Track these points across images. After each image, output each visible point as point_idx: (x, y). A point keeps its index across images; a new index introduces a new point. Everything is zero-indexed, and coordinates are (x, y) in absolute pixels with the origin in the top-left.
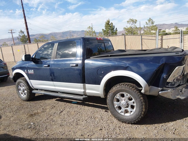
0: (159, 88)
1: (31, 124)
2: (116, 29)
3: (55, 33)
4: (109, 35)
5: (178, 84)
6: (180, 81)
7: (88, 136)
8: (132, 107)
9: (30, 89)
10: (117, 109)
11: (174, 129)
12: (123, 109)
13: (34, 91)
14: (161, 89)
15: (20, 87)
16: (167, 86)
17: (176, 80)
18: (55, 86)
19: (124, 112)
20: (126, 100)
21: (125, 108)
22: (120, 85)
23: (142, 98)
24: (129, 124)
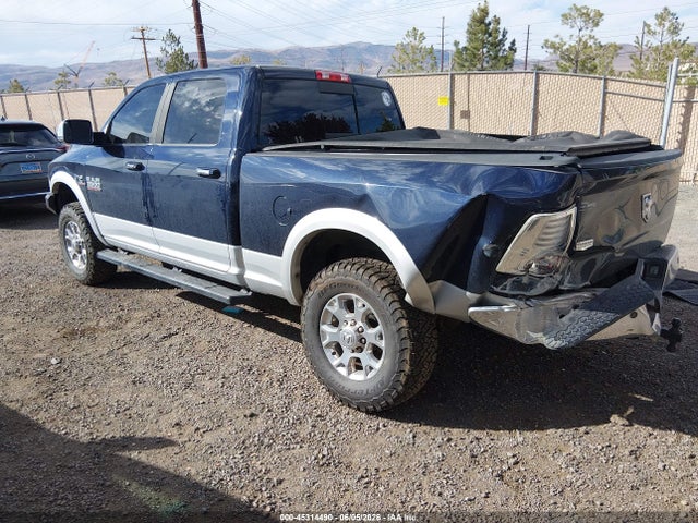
0: (468, 294)
1: (49, 362)
2: (513, 43)
3: (301, 50)
4: (479, 66)
5: (547, 287)
6: (558, 276)
7: (198, 429)
8: (377, 353)
9: (96, 244)
10: (329, 352)
11: (512, 461)
12: (348, 355)
13: (104, 255)
14: (477, 296)
15: (70, 236)
16: (498, 289)
17: (539, 267)
18: (157, 242)
19: (349, 365)
20: (357, 326)
21: (353, 351)
22: (343, 265)
23: (404, 323)
24: (358, 409)
